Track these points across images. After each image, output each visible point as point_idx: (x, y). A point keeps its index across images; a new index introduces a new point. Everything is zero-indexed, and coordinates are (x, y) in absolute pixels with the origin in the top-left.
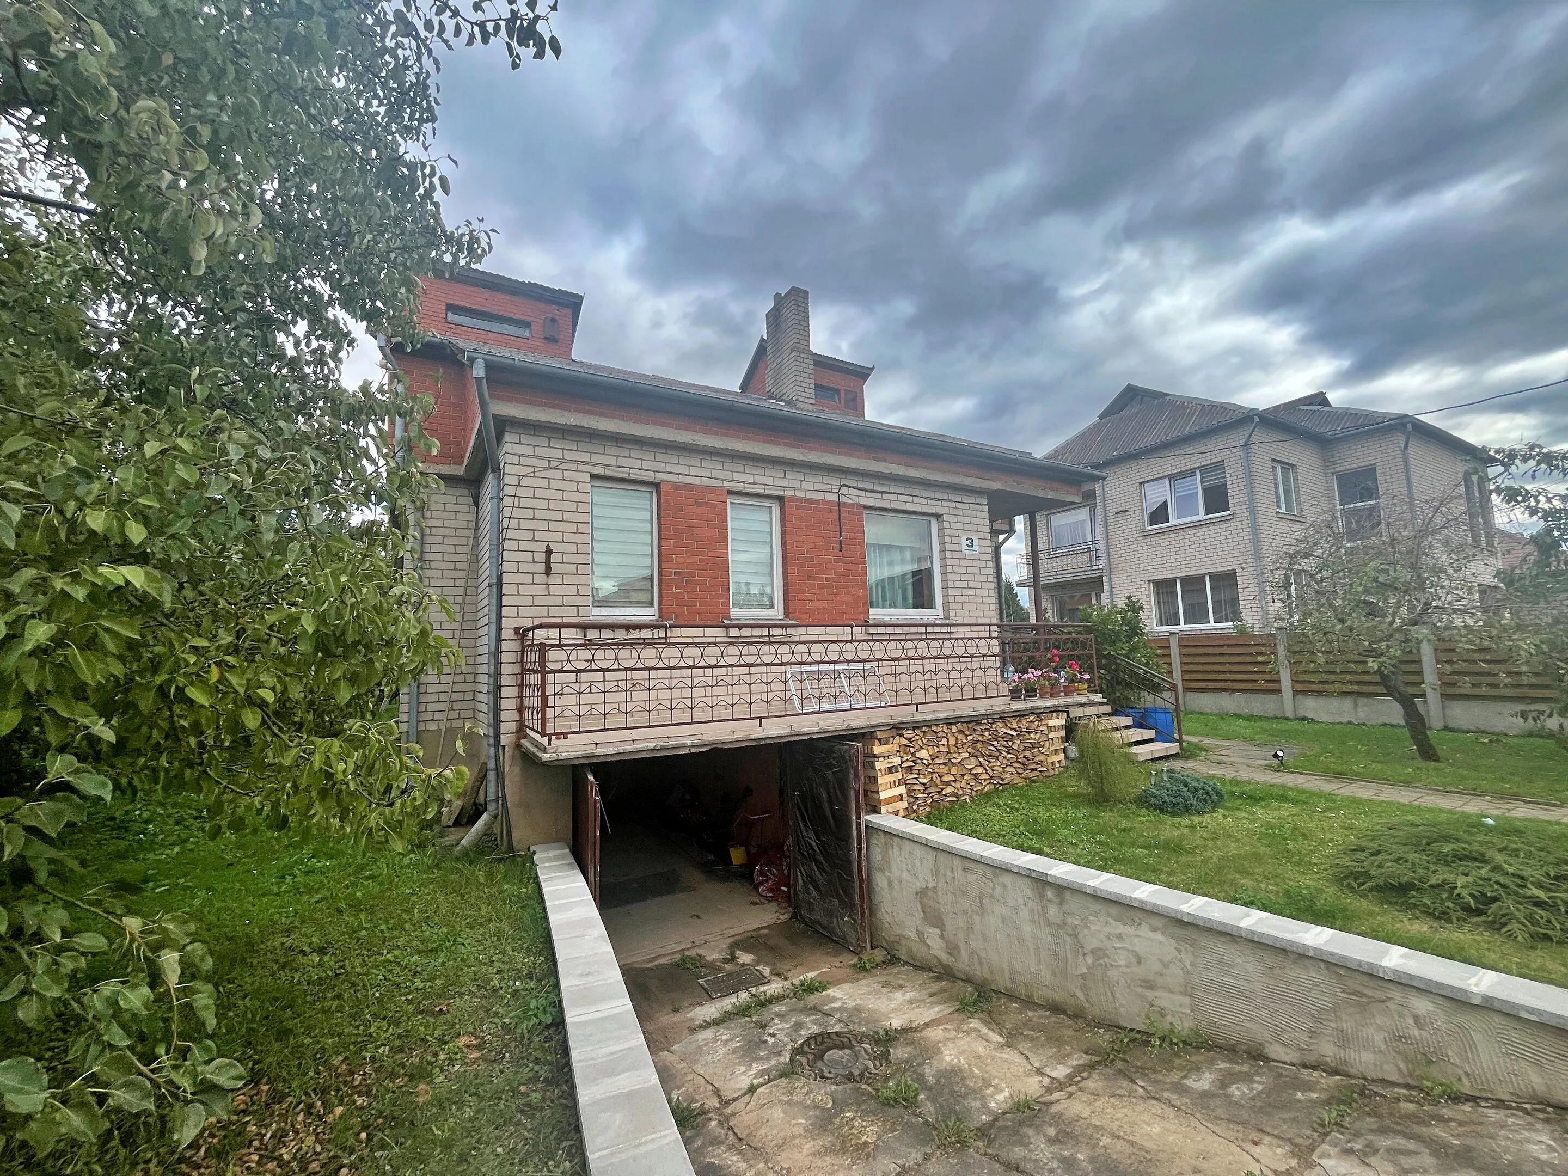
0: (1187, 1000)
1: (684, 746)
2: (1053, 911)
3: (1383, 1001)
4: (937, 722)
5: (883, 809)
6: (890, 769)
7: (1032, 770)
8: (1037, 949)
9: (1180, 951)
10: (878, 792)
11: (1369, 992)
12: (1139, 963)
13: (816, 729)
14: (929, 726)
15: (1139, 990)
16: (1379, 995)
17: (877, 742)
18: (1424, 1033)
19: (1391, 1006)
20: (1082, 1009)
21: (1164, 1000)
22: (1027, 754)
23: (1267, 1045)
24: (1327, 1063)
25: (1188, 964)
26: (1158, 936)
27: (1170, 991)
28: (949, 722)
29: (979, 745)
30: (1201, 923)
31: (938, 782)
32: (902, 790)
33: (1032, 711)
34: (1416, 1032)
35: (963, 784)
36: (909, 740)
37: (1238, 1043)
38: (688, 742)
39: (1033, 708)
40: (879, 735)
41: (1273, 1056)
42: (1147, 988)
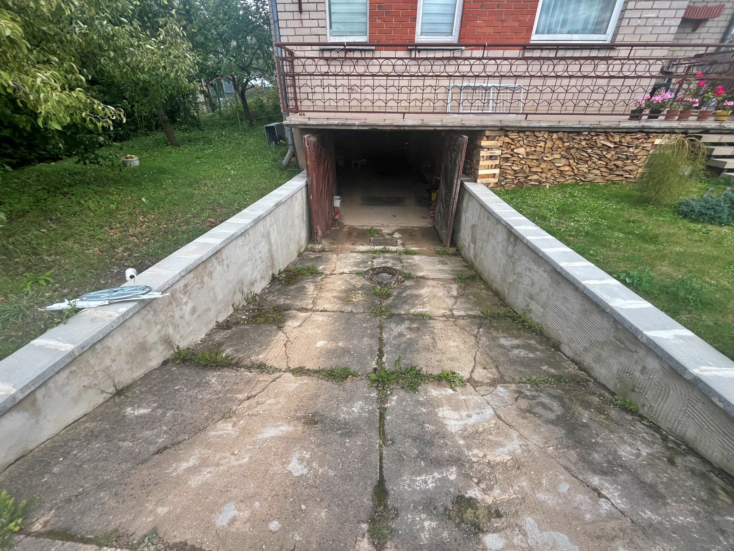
0: (542, 310)
1: (354, 125)
2: (510, 249)
3: (631, 351)
4: (540, 129)
5: (479, 181)
6: (491, 157)
7: (618, 175)
8: (500, 265)
9: (550, 286)
10: (478, 170)
11: (627, 343)
12: (532, 285)
13: (439, 124)
14: (533, 132)
15: (527, 298)
16: (632, 347)
17: (485, 138)
18: (642, 376)
19: (635, 356)
20: (505, 298)
21: (534, 306)
22: (619, 163)
23: (563, 344)
24: (583, 364)
25: (550, 294)
26: (545, 275)
27: (538, 304)
28: (551, 130)
29: (572, 151)
30: (564, 274)
31: (527, 171)
32: (497, 171)
33: (642, 130)
34: (637, 374)
35: (549, 175)
36: (513, 140)
37: (552, 338)
38: (357, 123)
39: (644, 127)
40: (487, 133)
41: (563, 350)
42: (530, 298)
